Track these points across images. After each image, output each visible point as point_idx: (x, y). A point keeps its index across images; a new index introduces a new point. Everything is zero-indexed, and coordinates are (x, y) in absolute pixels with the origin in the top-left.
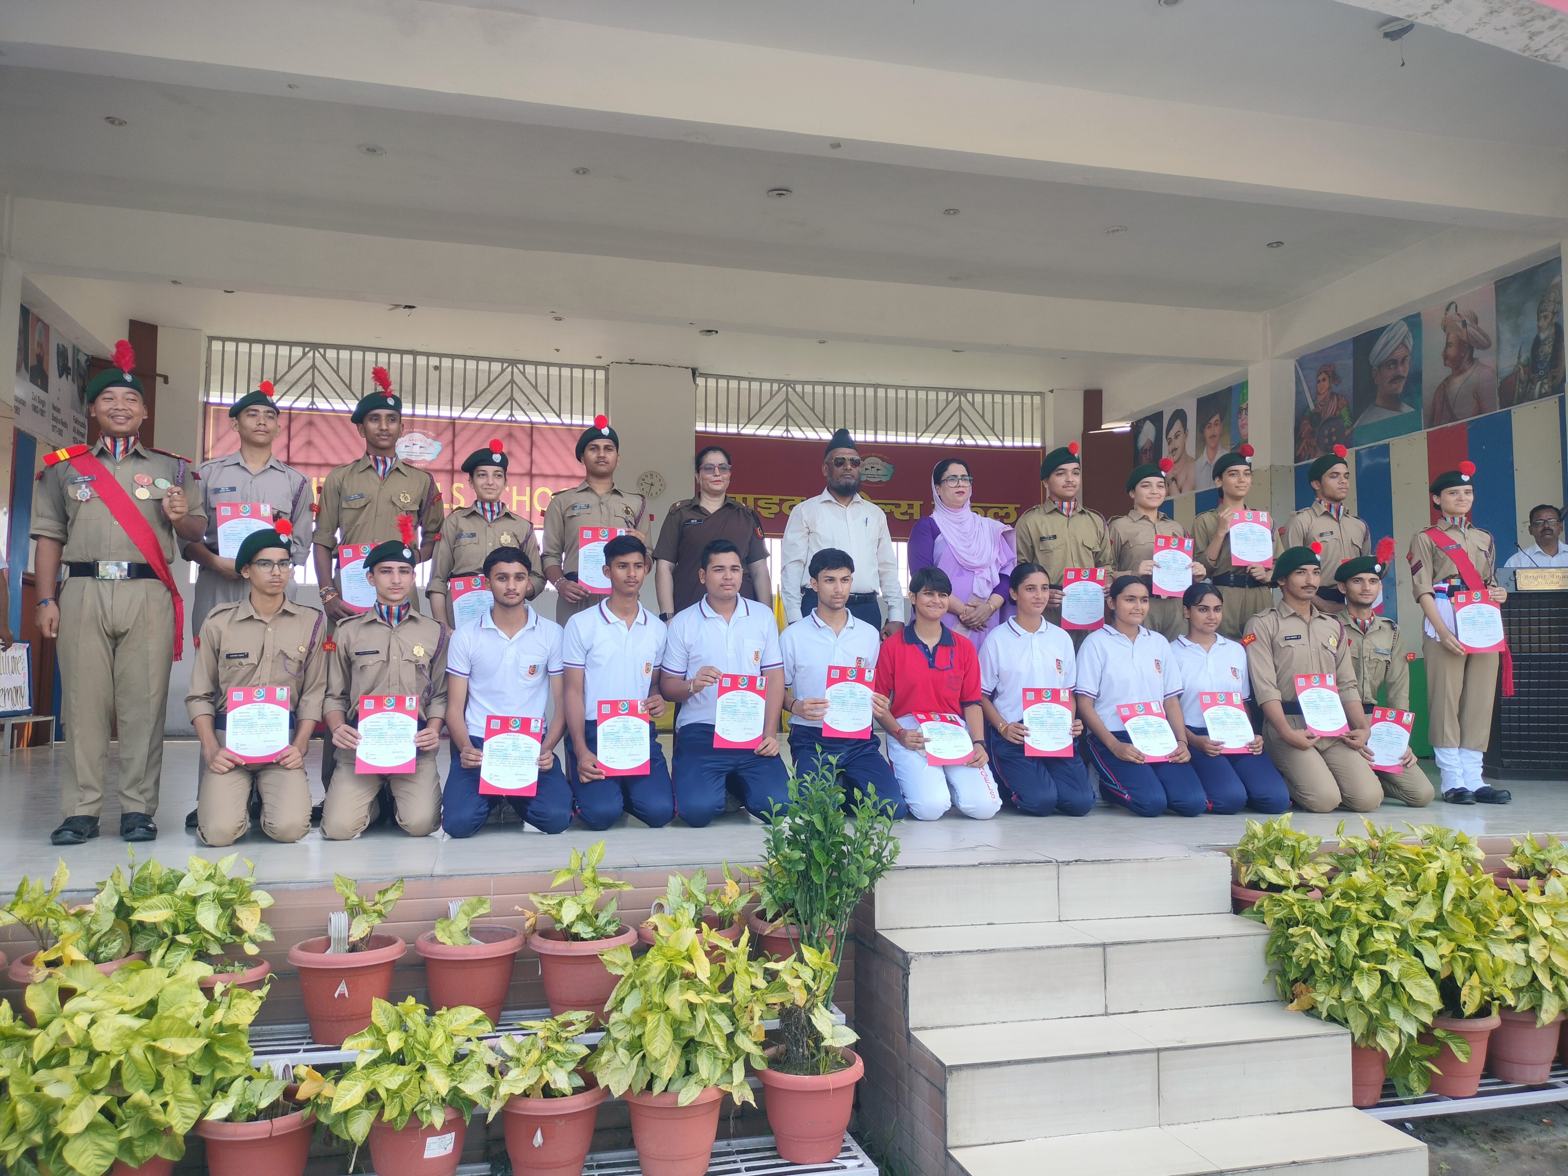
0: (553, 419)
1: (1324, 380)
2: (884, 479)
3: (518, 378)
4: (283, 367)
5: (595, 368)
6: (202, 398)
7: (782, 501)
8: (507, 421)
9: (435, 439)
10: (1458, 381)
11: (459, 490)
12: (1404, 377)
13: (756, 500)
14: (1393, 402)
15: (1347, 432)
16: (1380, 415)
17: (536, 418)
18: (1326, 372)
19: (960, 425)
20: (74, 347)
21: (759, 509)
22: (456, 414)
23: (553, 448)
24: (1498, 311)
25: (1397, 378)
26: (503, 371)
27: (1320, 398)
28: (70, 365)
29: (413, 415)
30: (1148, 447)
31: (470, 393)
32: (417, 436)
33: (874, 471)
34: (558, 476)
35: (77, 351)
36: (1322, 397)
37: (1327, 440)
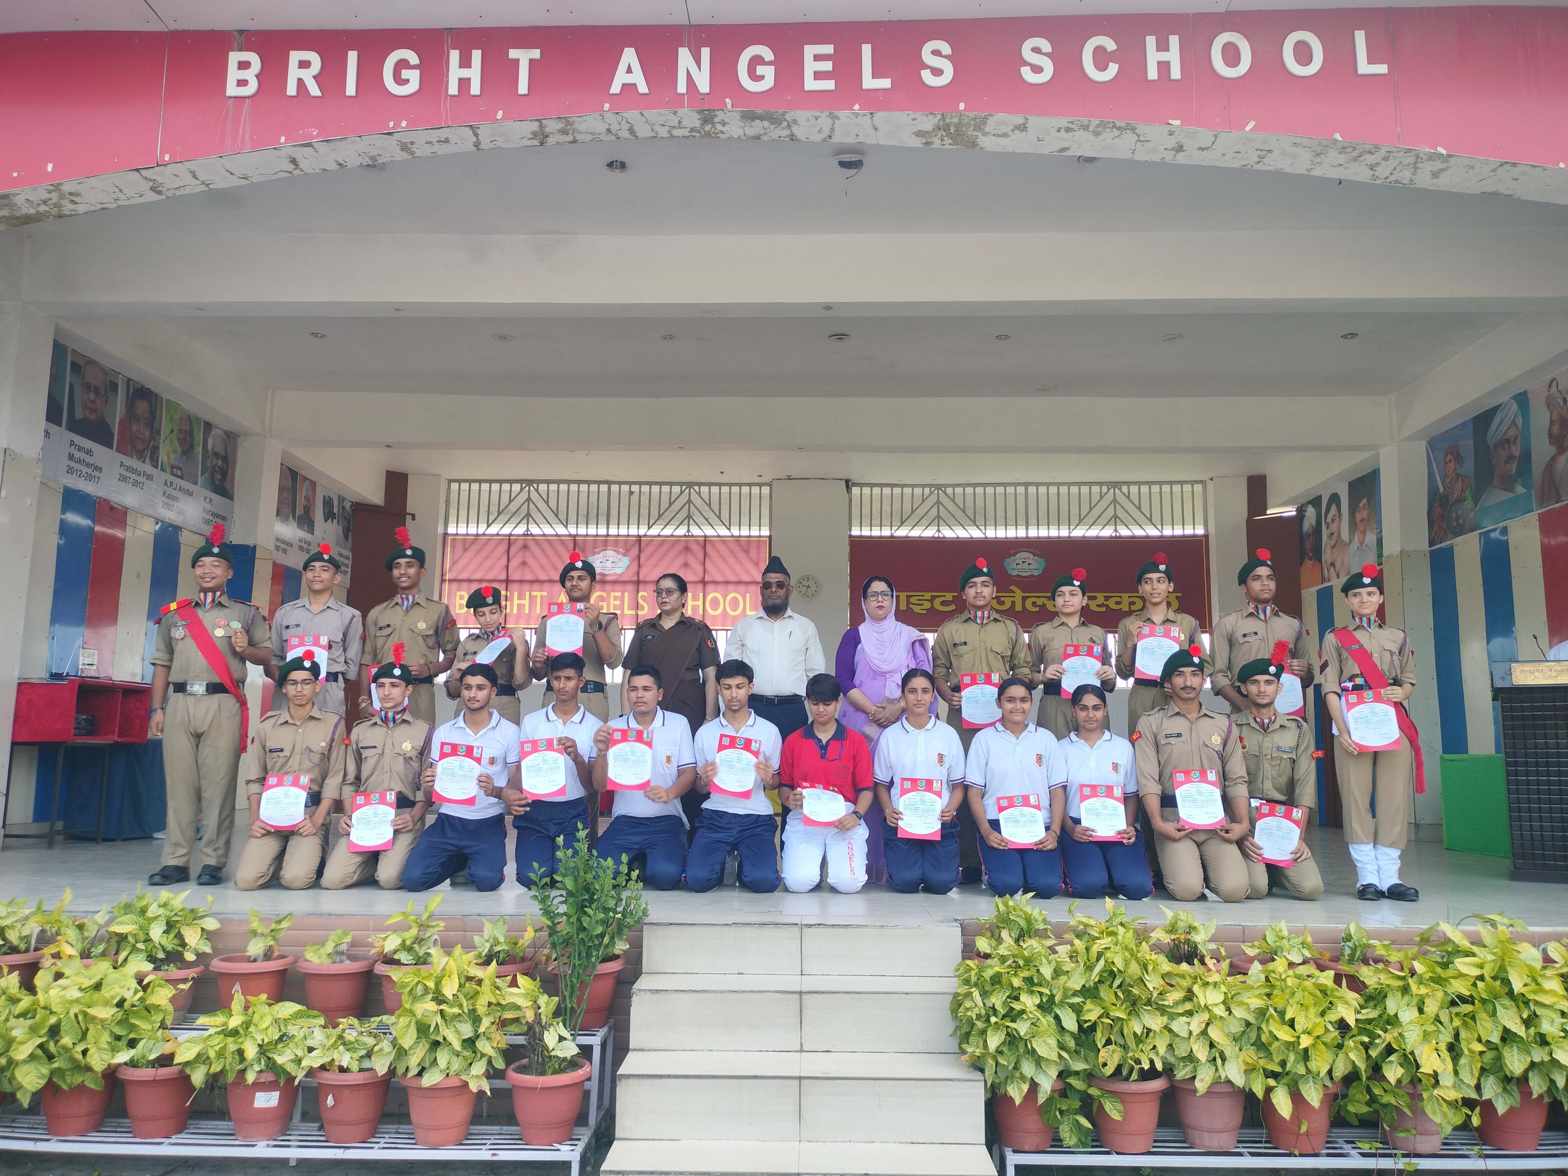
0: (724, 532)
1: (1450, 461)
2: (1036, 573)
3: (695, 498)
4: (505, 500)
5: (761, 485)
6: (440, 530)
7: (933, 598)
8: (685, 536)
9: (624, 555)
10: (1562, 459)
11: (643, 598)
12: (1516, 457)
13: (908, 597)
14: (1508, 484)
15: (1472, 515)
16: (1497, 497)
17: (710, 532)
18: (1452, 453)
19: (1115, 516)
20: (339, 496)
21: (911, 606)
22: (642, 532)
23: (723, 558)
25: (1511, 458)
26: (682, 492)
27: (1448, 480)
28: (335, 511)
29: (608, 535)
30: (1310, 532)
31: (655, 513)
32: (610, 553)
33: (1025, 566)
34: (727, 583)
35: (341, 499)
36: (1450, 478)
37: (1455, 523)
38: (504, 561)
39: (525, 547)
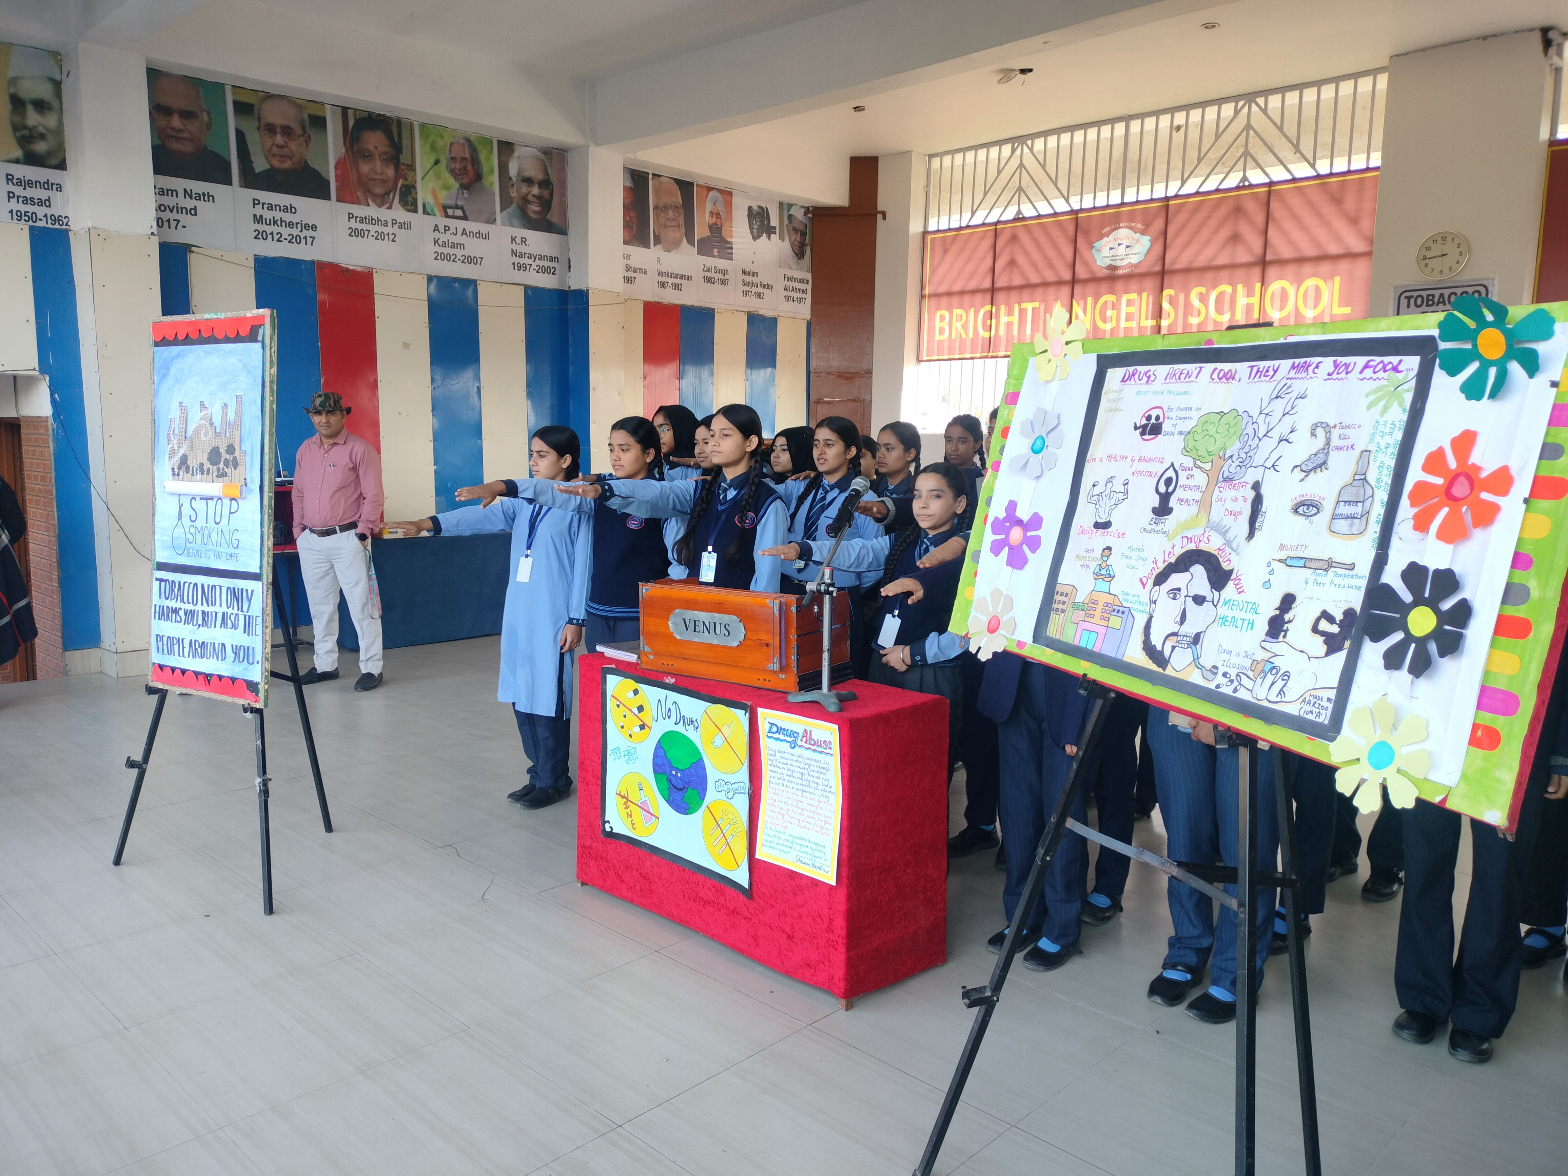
0: (1302, 171)
3: (1257, 119)
4: (993, 170)
5: (1371, 73)
8: (1237, 188)
9: (1143, 233)
17: (1278, 174)
20: (782, 203)
22: (1172, 191)
23: (1297, 219)
26: (1236, 113)
28: (774, 223)
29: (1122, 204)
31: (1192, 156)
34: (1304, 261)
35: (784, 207)
38: (989, 262)
39: (1014, 238)
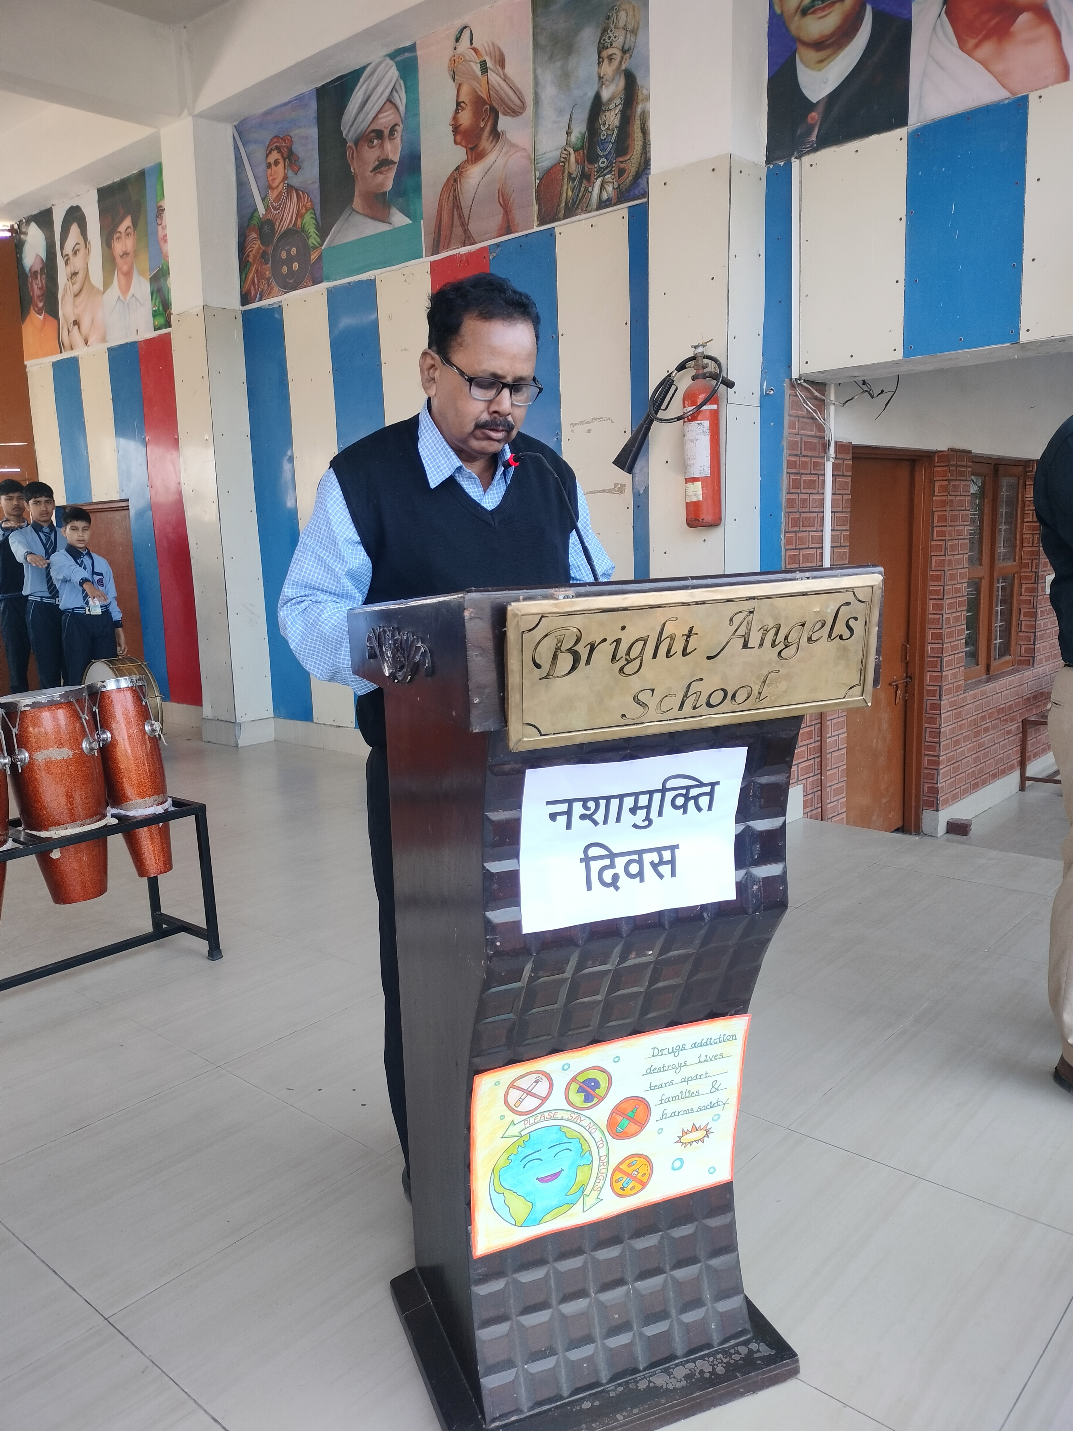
12: (393, 163)
14: (379, 207)
16: (359, 228)
18: (279, 149)
24: (536, 44)
27: (272, 195)
